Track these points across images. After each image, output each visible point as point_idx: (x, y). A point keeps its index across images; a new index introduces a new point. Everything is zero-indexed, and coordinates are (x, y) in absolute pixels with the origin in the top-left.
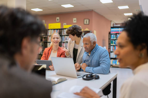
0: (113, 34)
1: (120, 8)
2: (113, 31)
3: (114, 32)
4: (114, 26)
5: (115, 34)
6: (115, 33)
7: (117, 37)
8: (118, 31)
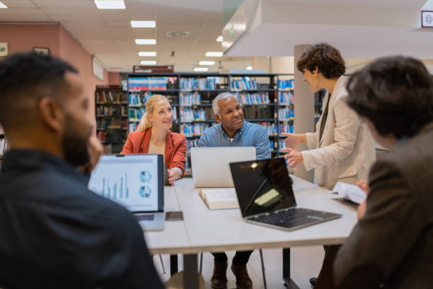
0: (135, 93)
1: (135, 24)
2: (133, 85)
3: (138, 88)
4: (136, 71)
5: (138, 93)
6: (139, 91)
7: (144, 100)
8: (147, 85)
